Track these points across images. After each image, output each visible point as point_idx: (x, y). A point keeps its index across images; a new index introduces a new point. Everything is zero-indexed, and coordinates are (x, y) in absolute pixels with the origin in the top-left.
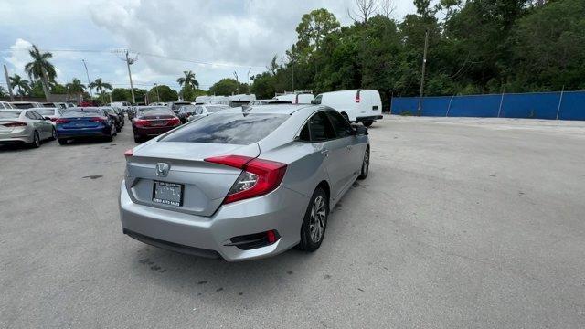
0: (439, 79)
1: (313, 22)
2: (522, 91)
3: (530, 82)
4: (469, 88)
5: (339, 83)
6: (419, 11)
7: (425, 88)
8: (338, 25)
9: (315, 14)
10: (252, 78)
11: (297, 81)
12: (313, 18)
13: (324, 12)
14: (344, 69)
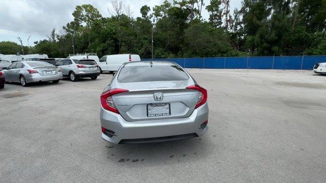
0: (159, 50)
1: (84, 11)
2: (191, 57)
3: (193, 53)
4: (172, 55)
5: (107, 50)
6: (143, 16)
7: (154, 54)
8: (101, 16)
9: (85, 7)
10: (35, 43)
11: (76, 47)
12: (84, 9)
13: (91, 7)
14: (108, 42)
